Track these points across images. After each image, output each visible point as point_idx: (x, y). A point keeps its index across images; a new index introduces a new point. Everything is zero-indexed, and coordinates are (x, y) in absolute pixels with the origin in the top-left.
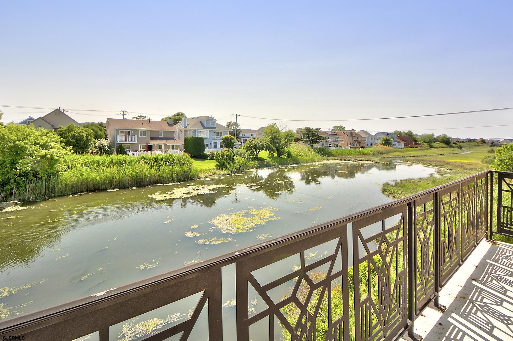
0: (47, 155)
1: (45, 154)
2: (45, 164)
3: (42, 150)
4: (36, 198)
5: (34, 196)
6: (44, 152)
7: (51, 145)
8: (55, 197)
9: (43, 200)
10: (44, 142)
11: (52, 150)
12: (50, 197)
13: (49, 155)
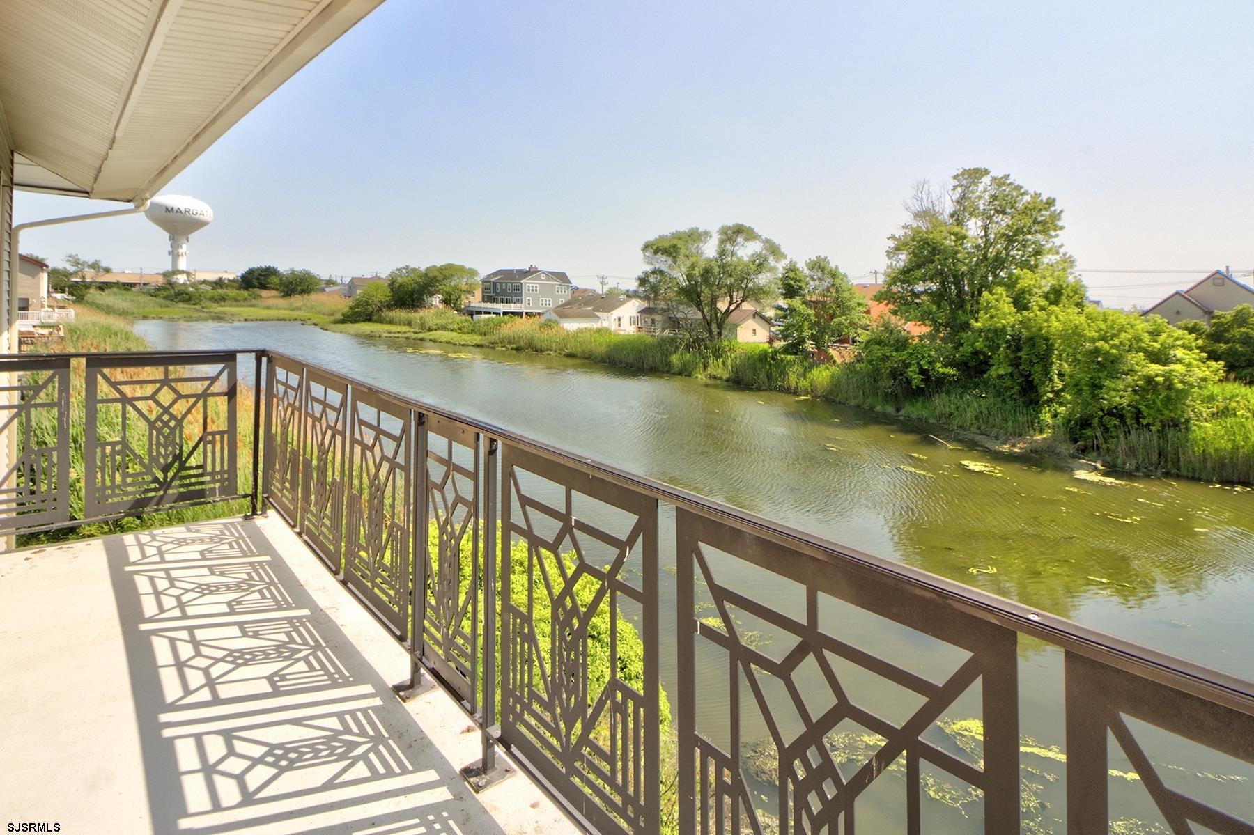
0: (1157, 375)
1: (1152, 373)
2: (1158, 398)
3: (1149, 365)
4: (1137, 469)
5: (1134, 462)
6: (1155, 368)
7: (1175, 356)
8: (1178, 477)
9: (1149, 476)
10: (1157, 345)
11: (1173, 367)
12: (1167, 475)
13: (1163, 376)
